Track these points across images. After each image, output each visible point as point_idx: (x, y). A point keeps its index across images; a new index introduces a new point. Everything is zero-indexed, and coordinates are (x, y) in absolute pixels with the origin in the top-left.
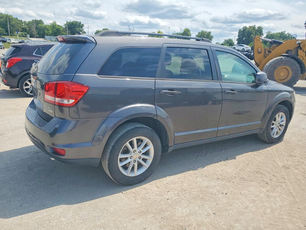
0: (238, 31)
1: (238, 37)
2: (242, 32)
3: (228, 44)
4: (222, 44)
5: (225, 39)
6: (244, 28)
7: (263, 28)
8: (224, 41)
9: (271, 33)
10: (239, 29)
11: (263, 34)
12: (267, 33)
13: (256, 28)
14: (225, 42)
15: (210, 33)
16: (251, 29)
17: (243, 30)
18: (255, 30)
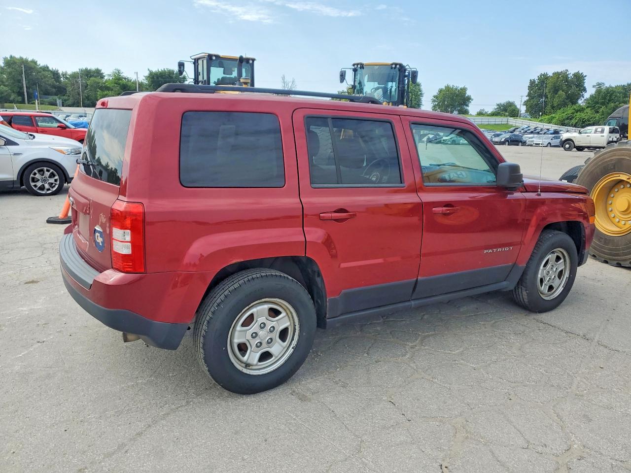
0: (528, 84)
1: (527, 98)
2: (537, 85)
3: (507, 114)
4: (493, 114)
5: (498, 103)
7: (586, 76)
9: (603, 88)
10: (531, 80)
11: (585, 90)
12: (594, 86)
13: (569, 76)
14: (497, 108)
15: (464, 90)
16: (558, 78)
17: (539, 82)
18: (567, 81)
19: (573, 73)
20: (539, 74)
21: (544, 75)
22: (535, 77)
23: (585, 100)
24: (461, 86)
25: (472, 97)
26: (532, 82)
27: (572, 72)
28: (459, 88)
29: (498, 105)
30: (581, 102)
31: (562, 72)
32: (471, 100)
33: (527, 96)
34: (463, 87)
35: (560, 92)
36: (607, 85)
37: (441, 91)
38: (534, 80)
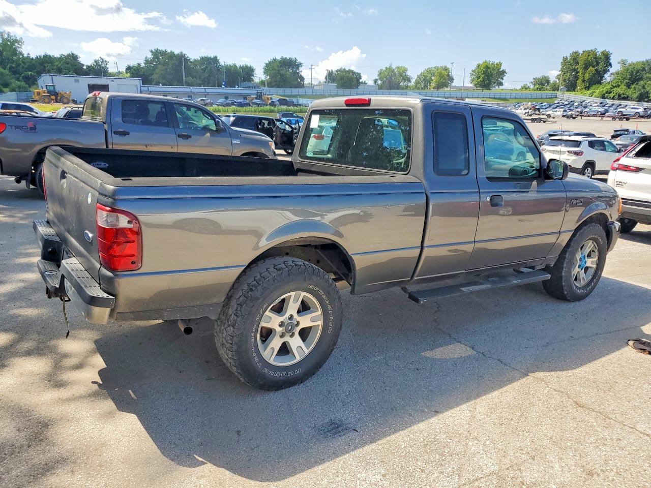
0: (562, 61)
1: (560, 73)
2: (569, 61)
5: (535, 77)
7: (612, 54)
8: (532, 81)
9: (627, 64)
10: (564, 58)
11: (610, 65)
12: (619, 63)
15: (500, 64)
16: (589, 56)
17: (570, 59)
18: (596, 58)
20: (571, 52)
21: (575, 53)
22: (568, 54)
23: (611, 74)
24: (497, 61)
25: (506, 71)
26: (565, 59)
27: (600, 50)
28: (495, 63)
30: (608, 77)
31: (592, 50)
32: (505, 74)
33: (560, 71)
34: (498, 62)
35: (591, 68)
36: (630, 62)
37: (479, 66)
38: (567, 57)
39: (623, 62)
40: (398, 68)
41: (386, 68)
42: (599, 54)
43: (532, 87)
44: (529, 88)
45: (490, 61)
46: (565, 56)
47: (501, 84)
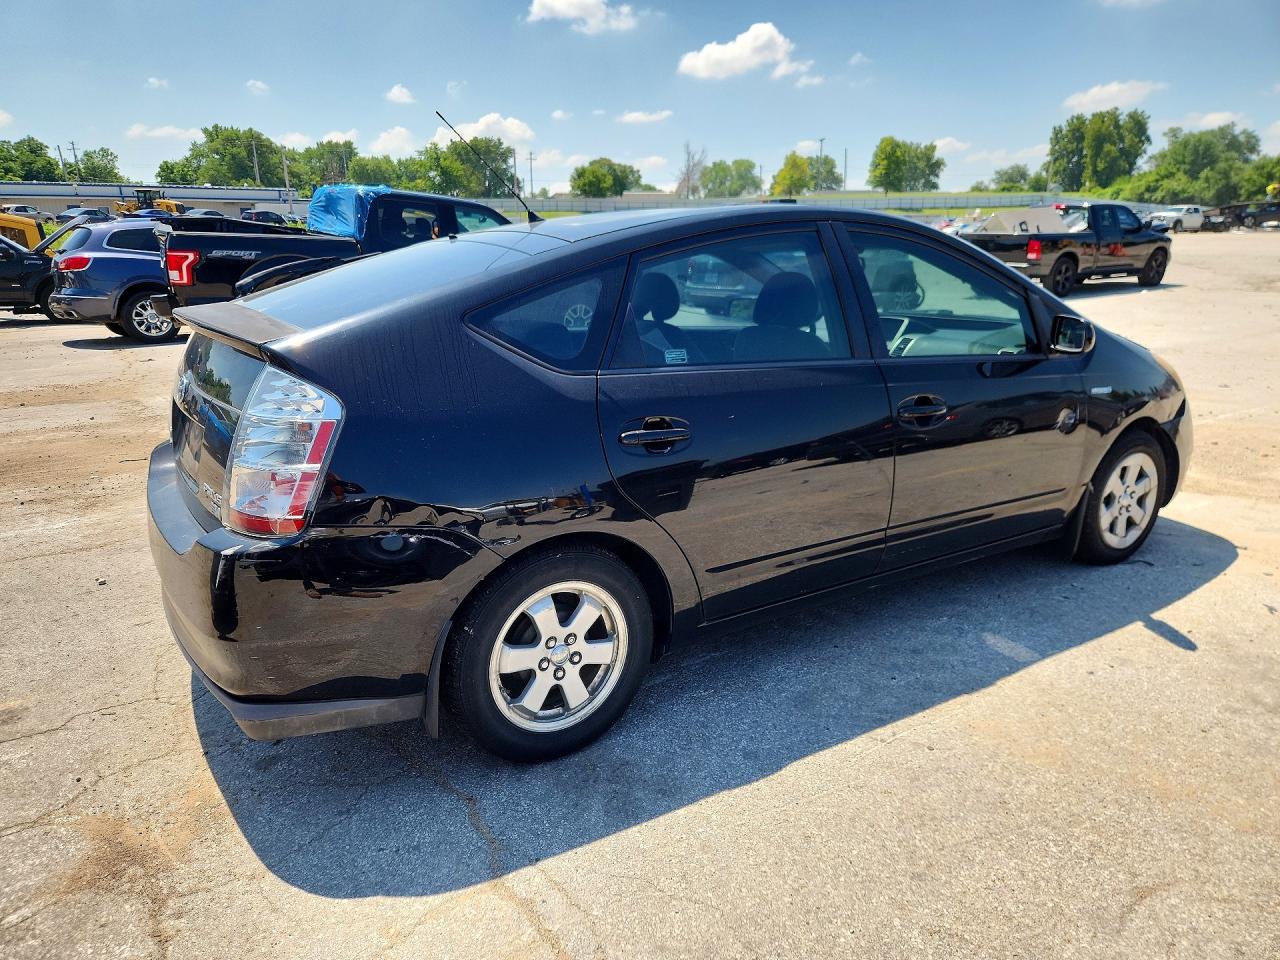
0: (1050, 134)
1: (1049, 158)
2: (1066, 135)
5: (998, 169)
6: (1075, 120)
7: (1149, 117)
8: (994, 177)
9: (1181, 137)
10: (1055, 129)
11: (1148, 139)
12: (1165, 134)
13: (1121, 117)
14: (997, 178)
15: (933, 148)
16: (1103, 123)
17: (1068, 131)
18: (1117, 126)
19: (1126, 112)
20: (1069, 117)
21: (1078, 118)
22: (1062, 122)
23: (1151, 158)
24: (924, 143)
25: (946, 161)
26: (1057, 132)
28: (922, 146)
29: (997, 173)
30: (1143, 164)
31: (1107, 112)
32: (942, 167)
33: (1048, 155)
34: (928, 144)
35: (1107, 147)
36: (1186, 130)
38: (1060, 127)
39: (1174, 133)
40: (735, 162)
41: (715, 164)
42: (1123, 118)
43: (993, 186)
44: (986, 189)
45: (912, 143)
46: (1057, 125)
47: (935, 186)
